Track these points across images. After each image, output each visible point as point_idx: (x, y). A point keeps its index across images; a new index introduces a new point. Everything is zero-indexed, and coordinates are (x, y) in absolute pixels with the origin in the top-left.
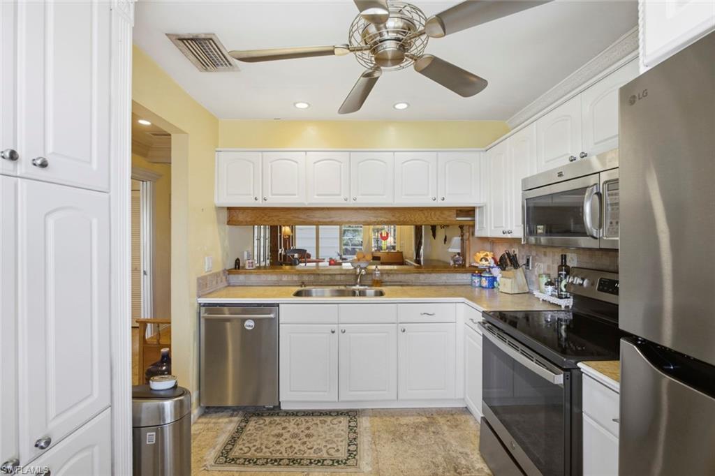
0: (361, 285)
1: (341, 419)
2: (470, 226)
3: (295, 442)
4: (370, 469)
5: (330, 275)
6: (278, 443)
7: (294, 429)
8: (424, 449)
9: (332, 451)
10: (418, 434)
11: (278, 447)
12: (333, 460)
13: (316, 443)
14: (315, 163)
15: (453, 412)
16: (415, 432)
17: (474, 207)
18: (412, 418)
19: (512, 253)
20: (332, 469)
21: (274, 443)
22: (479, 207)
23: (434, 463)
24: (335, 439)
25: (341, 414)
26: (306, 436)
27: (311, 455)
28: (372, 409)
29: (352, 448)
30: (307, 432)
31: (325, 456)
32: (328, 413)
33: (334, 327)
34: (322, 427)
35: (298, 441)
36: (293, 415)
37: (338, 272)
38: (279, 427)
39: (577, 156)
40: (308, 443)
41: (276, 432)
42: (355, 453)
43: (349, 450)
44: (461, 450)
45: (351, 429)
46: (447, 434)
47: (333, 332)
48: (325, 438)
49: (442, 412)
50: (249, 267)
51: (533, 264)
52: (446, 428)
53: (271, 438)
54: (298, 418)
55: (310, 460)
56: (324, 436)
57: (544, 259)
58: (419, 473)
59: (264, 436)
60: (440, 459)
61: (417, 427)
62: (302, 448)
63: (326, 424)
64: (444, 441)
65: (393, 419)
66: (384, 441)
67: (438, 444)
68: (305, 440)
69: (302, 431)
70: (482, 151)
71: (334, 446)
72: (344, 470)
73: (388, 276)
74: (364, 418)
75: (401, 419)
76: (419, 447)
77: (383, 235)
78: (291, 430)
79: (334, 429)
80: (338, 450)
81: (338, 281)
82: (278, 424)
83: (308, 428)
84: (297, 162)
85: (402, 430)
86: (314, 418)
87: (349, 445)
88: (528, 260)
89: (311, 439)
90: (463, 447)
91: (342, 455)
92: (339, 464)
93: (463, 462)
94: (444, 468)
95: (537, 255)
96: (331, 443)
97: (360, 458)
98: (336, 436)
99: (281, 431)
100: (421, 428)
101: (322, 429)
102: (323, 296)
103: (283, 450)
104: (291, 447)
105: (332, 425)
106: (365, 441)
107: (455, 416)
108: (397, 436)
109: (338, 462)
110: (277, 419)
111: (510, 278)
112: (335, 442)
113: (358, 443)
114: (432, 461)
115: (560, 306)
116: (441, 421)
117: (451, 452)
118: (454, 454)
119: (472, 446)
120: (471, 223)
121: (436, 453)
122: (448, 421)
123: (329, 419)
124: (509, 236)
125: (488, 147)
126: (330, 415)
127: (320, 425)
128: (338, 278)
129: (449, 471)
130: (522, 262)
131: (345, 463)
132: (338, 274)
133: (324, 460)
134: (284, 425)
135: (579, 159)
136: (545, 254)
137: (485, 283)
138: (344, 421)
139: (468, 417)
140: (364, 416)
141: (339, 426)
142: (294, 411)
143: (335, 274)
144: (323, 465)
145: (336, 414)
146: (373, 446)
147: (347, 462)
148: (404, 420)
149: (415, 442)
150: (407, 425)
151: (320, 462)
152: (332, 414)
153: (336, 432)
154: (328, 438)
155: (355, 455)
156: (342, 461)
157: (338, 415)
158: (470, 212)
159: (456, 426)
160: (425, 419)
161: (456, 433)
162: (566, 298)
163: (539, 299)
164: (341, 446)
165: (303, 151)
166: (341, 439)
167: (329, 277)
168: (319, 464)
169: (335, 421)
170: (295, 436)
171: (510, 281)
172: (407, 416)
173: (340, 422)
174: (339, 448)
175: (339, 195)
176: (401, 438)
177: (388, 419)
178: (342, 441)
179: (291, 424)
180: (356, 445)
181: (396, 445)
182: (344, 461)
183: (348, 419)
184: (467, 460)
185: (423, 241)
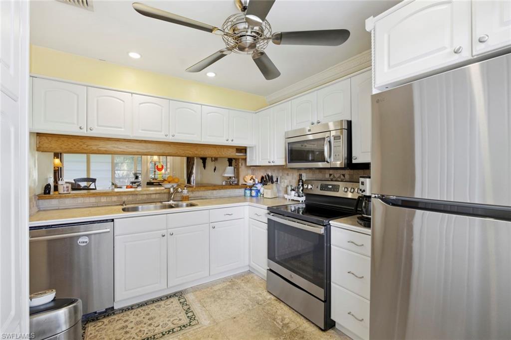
0: (174, 201)
1: (172, 299)
2: (242, 159)
3: (142, 327)
4: (209, 322)
5: (147, 194)
6: (126, 333)
7: (135, 319)
8: (236, 299)
9: (175, 322)
10: (229, 292)
11: (128, 335)
12: (180, 327)
13: (160, 321)
14: (140, 104)
15: (243, 275)
16: (226, 292)
17: (246, 147)
18: (220, 285)
19: (270, 175)
20: (182, 332)
21: (122, 334)
22: (250, 147)
23: (245, 305)
24: (175, 314)
25: (170, 297)
26: (149, 319)
27: (161, 330)
28: (191, 287)
29: (190, 314)
30: (148, 317)
31: (173, 326)
32: (160, 299)
33: (164, 232)
34: (159, 310)
35: (143, 325)
36: (129, 309)
37: (154, 192)
38: (121, 321)
39: (315, 122)
40: (153, 324)
41: (120, 326)
42: (194, 317)
43: (188, 317)
44: (256, 293)
45: (183, 304)
46: (245, 287)
47: (164, 236)
48: (166, 315)
49: (236, 277)
50: (64, 191)
51: (280, 180)
52: (243, 284)
53: (117, 332)
54: (134, 311)
55: (162, 333)
56: (164, 314)
57: (287, 177)
58: (239, 312)
59: (109, 332)
60: (247, 301)
61: (226, 289)
62: (150, 328)
63: (162, 307)
64: (245, 291)
65: (208, 289)
66: (210, 303)
67: (243, 294)
68: (150, 322)
69: (144, 318)
70: (254, 113)
71: (176, 318)
72: (191, 329)
73: (193, 193)
74: (189, 295)
75: (213, 288)
76: (233, 299)
77: (159, 167)
78: (133, 320)
79: (170, 308)
80: (180, 320)
81: (155, 199)
82: (118, 320)
83: (148, 314)
84: (123, 101)
85: (217, 293)
86: (149, 306)
87: (187, 314)
88: (277, 179)
89: (155, 320)
90: (257, 291)
91: (185, 321)
92: (185, 327)
93: (260, 298)
94: (252, 305)
95: (283, 175)
96: (173, 317)
97: (199, 319)
98: (174, 311)
99: (124, 324)
100: (229, 289)
101: (159, 311)
102: (149, 210)
103: (134, 335)
104: (140, 331)
105: (166, 306)
106: (196, 308)
107: (245, 276)
108: (216, 298)
109: (184, 326)
110: (116, 317)
111: (269, 189)
112: (175, 316)
113: (192, 310)
114: (243, 304)
115: (299, 201)
116: (239, 281)
117: (252, 296)
118: (254, 296)
119: (261, 289)
120: (244, 157)
121: (244, 299)
122: (242, 280)
123: (162, 303)
124: (272, 164)
125: (257, 111)
126: (161, 300)
127: (156, 309)
128: (153, 196)
129: (255, 305)
130: (275, 180)
131: (190, 325)
132: (153, 194)
133: (173, 329)
134: (124, 319)
135: (316, 124)
136: (288, 175)
137: (254, 193)
138: (175, 300)
139: (252, 275)
140: (188, 293)
141: (172, 305)
142: (129, 306)
143: (151, 194)
144: (173, 332)
145: (166, 298)
146: (204, 309)
147: (191, 324)
148: (216, 288)
149: (229, 297)
150: (219, 290)
151: (171, 331)
152: (162, 299)
153: (172, 309)
154: (168, 315)
155: (194, 318)
156: (187, 325)
157: (167, 298)
158: (243, 150)
159: (248, 281)
160: (228, 283)
161: (249, 285)
162: (302, 196)
163: (286, 199)
164: (181, 316)
165: (130, 93)
166: (179, 312)
167: (145, 196)
168: (170, 333)
169: (168, 303)
170: (138, 323)
171: (270, 191)
172: (217, 284)
173: (172, 302)
174: (180, 318)
175: (161, 132)
176: (219, 298)
177: (205, 290)
178: (180, 313)
179: (131, 316)
180: (192, 312)
181: (218, 303)
182: (188, 324)
183: (177, 298)
184: (261, 297)
185: (194, 171)
